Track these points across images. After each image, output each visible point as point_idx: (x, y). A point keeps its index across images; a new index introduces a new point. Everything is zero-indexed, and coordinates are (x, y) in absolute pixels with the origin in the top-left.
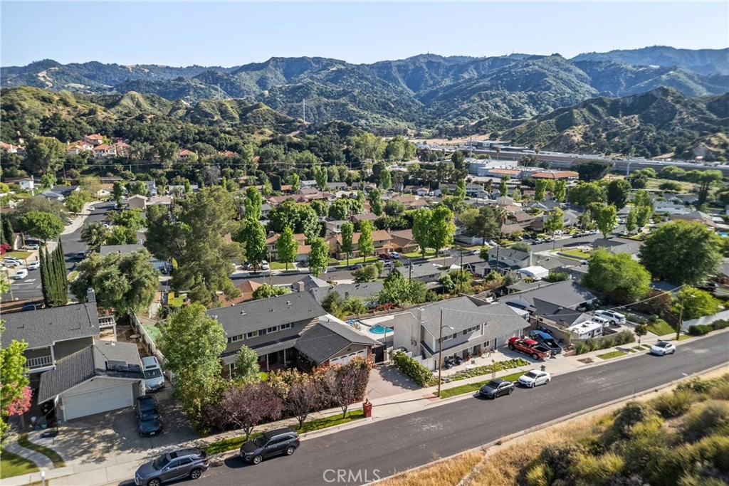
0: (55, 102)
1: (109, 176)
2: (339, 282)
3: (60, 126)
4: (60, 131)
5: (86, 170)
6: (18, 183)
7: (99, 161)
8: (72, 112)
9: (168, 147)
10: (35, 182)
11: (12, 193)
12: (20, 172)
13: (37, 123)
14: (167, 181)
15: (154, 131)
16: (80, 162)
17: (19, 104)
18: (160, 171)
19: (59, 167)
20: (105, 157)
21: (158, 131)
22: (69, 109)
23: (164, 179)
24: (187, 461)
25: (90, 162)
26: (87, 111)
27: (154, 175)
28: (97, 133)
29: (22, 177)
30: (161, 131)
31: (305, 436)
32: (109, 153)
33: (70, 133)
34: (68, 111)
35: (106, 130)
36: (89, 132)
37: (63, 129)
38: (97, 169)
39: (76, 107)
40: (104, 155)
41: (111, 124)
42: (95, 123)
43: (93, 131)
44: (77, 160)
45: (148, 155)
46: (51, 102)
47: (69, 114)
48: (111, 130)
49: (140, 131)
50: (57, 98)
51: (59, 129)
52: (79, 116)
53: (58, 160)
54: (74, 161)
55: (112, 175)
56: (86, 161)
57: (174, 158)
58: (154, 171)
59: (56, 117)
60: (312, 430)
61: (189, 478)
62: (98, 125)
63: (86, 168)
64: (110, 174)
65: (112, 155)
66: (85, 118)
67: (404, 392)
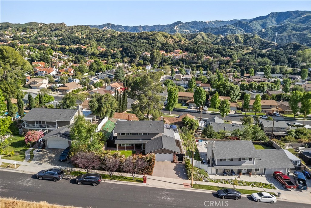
0: (168, 37)
1: (177, 66)
2: (233, 122)
3: (167, 47)
4: (167, 49)
5: (170, 63)
6: (146, 67)
7: (174, 60)
8: (173, 41)
9: (200, 55)
10: (151, 67)
11: (143, 70)
12: (148, 63)
13: (160, 45)
14: (196, 69)
15: (199, 48)
16: (168, 60)
17: (157, 39)
18: (194, 65)
19: (159, 62)
20: (177, 59)
21: (201, 48)
22: (173, 40)
23: (195, 68)
25: (172, 60)
26: (178, 41)
27: (192, 66)
28: (179, 49)
29: (148, 65)
30: (202, 48)
31: (110, 181)
32: (179, 57)
33: (170, 49)
34: (172, 41)
35: (182, 48)
36: (177, 48)
37: (168, 47)
38: (174, 63)
39: (175, 39)
40: (177, 57)
41: (185, 45)
42: (180, 45)
43: (178, 48)
44: (167, 59)
45: (193, 58)
46: (167, 37)
47: (172, 42)
48: (184, 47)
49: (194, 48)
50: (169, 36)
51: (166, 47)
52: (175, 43)
53: (159, 59)
54: (166, 59)
55: (178, 66)
56: (170, 60)
57: (202, 59)
58: (192, 65)
59: (167, 43)
60: (115, 179)
62: (180, 46)
63: (170, 62)
64: (177, 65)
65: (180, 58)
66: (177, 43)
67: (177, 178)
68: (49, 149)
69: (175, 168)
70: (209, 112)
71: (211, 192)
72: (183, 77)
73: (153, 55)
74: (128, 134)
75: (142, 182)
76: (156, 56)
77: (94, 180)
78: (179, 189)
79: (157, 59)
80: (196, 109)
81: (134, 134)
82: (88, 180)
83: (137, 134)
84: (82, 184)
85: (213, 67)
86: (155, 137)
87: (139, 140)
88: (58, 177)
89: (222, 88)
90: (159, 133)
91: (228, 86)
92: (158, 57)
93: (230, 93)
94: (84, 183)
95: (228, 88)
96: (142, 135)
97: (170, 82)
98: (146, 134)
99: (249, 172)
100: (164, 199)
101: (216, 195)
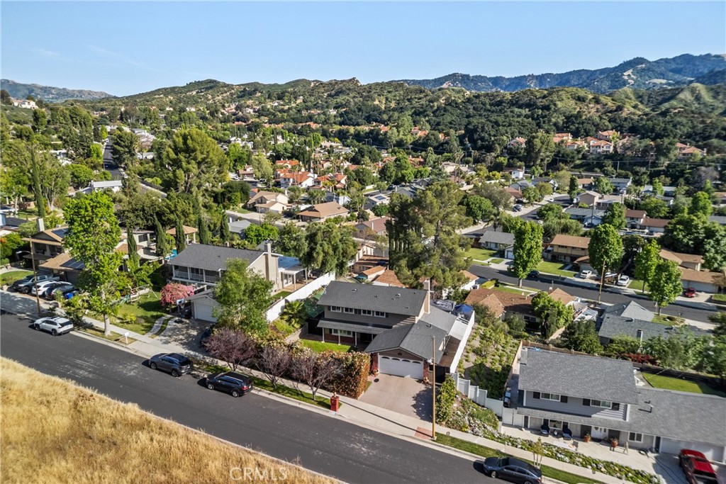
0: (587, 101)
1: (596, 172)
3: (578, 124)
4: (577, 128)
5: (578, 165)
6: (511, 173)
7: (591, 157)
8: (600, 109)
9: (665, 144)
10: (526, 172)
11: (503, 180)
12: (519, 164)
13: (561, 120)
14: (648, 180)
15: (670, 127)
16: (573, 157)
17: (555, 105)
18: (643, 170)
19: (548, 161)
20: (599, 153)
21: (675, 126)
22: (599, 106)
23: (645, 178)
24: (172, 362)
25: (584, 157)
26: (615, 108)
27: (636, 173)
28: (612, 130)
29: (520, 167)
30: (678, 127)
31: (270, 394)
32: (605, 149)
33: (585, 130)
34: (598, 109)
35: (622, 126)
36: (605, 128)
37: (581, 126)
38: (588, 164)
39: (606, 104)
40: (599, 150)
41: (632, 120)
42: (616, 119)
43: (610, 127)
44: (571, 155)
45: (646, 151)
46: (584, 101)
47: (597, 112)
48: (627, 125)
49: (653, 126)
50: (590, 97)
51: (577, 125)
52: (605, 114)
53: (548, 153)
54: (568, 155)
55: (599, 171)
56: (580, 156)
57: (671, 155)
58: (638, 169)
59: (579, 115)
60: (279, 393)
61: (170, 374)
62: (618, 121)
63: (578, 162)
64: (596, 169)
65: (607, 151)
66: (610, 114)
67: (409, 415)
68: (198, 320)
69: (418, 395)
70: (631, 291)
71: (472, 458)
72: (600, 198)
73: (533, 143)
74: (347, 309)
75: (329, 407)
76: (538, 147)
77: (233, 385)
78: (400, 437)
79: (541, 154)
80: (597, 280)
81: (358, 311)
82: (224, 383)
83: (364, 312)
84: (215, 389)
85: (700, 176)
86: (402, 323)
87: (367, 325)
88: (178, 369)
89: (681, 230)
90: (409, 316)
91: (700, 226)
92: (543, 150)
93: (703, 247)
94: (218, 387)
95: (698, 233)
96: (375, 315)
97: (553, 209)
98: (382, 314)
99: (611, 438)
100: (353, 448)
101: (478, 466)
